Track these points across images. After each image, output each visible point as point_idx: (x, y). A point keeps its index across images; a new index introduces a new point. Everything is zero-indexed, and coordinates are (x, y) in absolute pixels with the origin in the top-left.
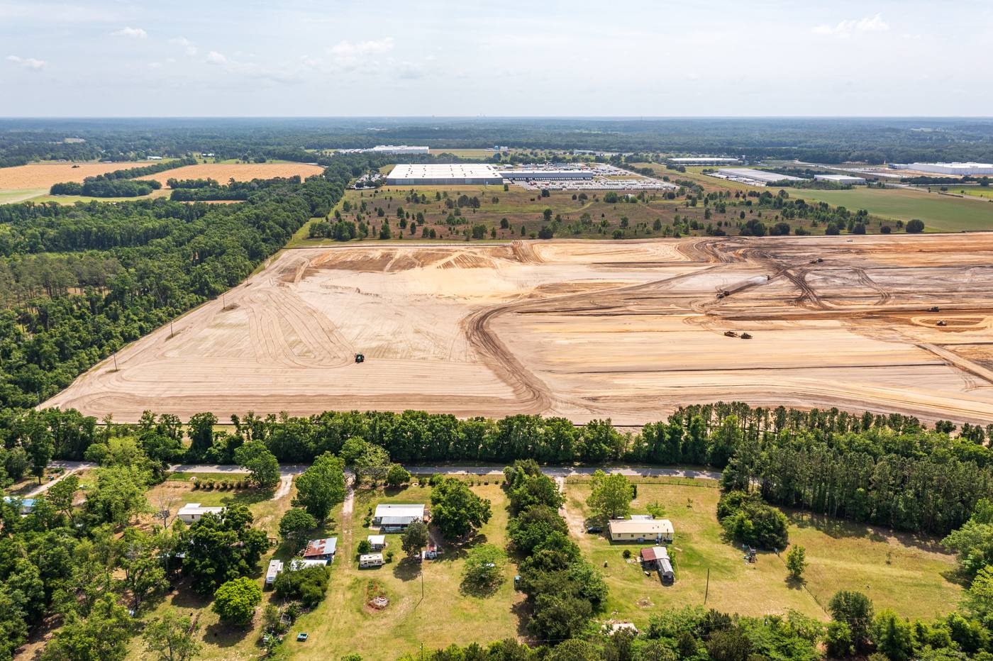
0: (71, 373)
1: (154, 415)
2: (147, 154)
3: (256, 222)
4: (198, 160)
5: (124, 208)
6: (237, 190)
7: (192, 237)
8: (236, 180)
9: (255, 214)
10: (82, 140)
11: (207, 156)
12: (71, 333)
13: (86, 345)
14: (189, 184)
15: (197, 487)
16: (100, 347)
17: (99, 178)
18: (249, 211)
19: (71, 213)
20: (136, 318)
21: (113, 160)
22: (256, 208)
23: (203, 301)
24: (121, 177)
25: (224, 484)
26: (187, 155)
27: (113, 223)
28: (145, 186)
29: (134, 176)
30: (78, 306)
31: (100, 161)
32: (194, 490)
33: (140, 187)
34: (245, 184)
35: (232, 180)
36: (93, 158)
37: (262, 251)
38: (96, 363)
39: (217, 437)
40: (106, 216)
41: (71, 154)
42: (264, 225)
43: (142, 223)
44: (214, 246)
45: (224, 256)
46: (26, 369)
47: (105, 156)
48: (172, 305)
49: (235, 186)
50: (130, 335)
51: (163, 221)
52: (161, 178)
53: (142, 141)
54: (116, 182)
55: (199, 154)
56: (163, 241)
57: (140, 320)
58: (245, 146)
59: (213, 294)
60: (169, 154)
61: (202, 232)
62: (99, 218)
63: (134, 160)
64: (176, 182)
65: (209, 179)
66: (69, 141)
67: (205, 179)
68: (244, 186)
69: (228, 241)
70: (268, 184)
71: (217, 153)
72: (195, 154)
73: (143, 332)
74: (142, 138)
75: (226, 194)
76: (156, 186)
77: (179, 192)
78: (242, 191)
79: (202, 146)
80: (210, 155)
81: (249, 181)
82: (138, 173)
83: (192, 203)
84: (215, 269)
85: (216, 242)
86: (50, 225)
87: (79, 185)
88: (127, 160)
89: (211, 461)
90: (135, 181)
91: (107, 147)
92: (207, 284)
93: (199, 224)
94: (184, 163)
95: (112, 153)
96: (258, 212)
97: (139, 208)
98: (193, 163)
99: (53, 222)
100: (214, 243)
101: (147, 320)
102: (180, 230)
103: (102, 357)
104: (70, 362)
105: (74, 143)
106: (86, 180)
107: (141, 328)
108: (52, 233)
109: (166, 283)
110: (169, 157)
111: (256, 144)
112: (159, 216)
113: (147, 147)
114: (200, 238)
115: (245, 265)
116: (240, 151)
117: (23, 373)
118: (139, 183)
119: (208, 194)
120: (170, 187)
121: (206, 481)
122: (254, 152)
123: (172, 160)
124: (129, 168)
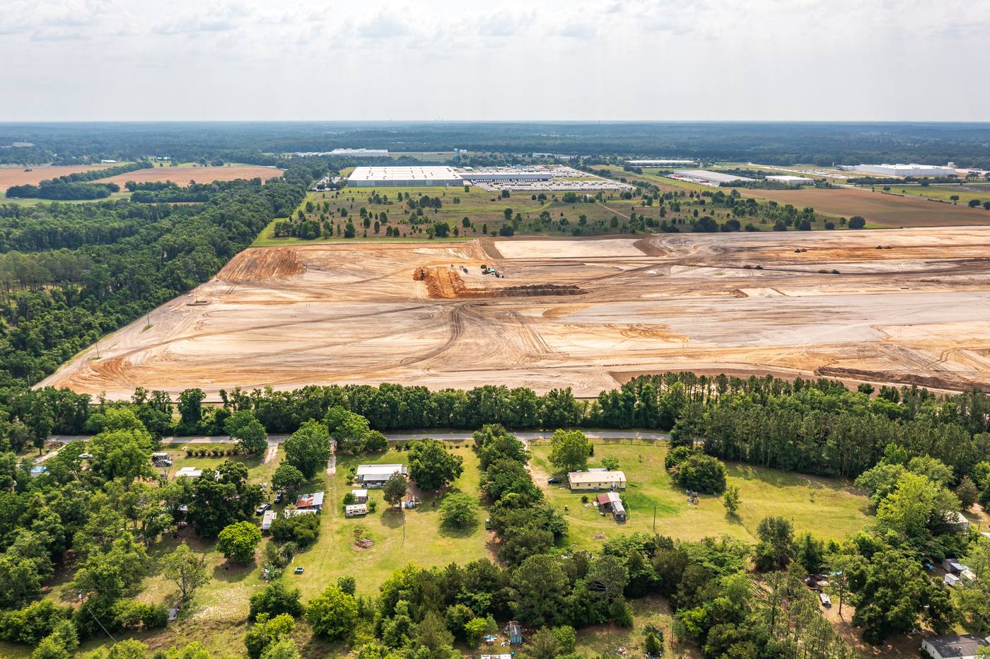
0: (55, 360)
1: (146, 391)
2: (101, 158)
3: (221, 220)
4: (154, 164)
5: (86, 209)
6: (199, 192)
7: (159, 236)
8: (197, 183)
9: (221, 214)
10: (30, 145)
11: (162, 160)
12: (54, 323)
13: (68, 335)
14: (148, 187)
15: (190, 454)
16: (81, 337)
17: (55, 181)
18: (213, 210)
19: (34, 214)
20: (112, 311)
21: (65, 163)
22: (220, 208)
23: (176, 296)
24: (77, 180)
25: (214, 452)
26: (142, 159)
27: (78, 223)
28: (104, 189)
29: (90, 179)
30: (55, 299)
31: (52, 165)
32: (187, 458)
33: (99, 189)
34: (206, 185)
35: (193, 182)
36: (46, 162)
37: (229, 249)
38: (77, 351)
39: (204, 412)
40: (70, 217)
41: (22, 158)
42: (230, 224)
43: (107, 224)
44: (183, 244)
45: (193, 253)
46: (15, 355)
47: (58, 160)
48: (146, 299)
49: (196, 188)
50: (108, 326)
51: (128, 222)
52: (120, 181)
53: (94, 145)
54: (74, 185)
55: (153, 158)
56: (132, 239)
57: (117, 312)
58: (201, 149)
59: (185, 289)
60: (123, 157)
61: (169, 231)
62: (63, 218)
63: (88, 163)
64: (135, 184)
65: (168, 182)
66: (17, 145)
67: (164, 181)
68: (205, 187)
69: (196, 239)
70: (229, 185)
71: (172, 156)
72: (150, 158)
73: (121, 324)
74: (94, 142)
75: (186, 195)
76: (114, 189)
77: (139, 194)
78: (203, 193)
79: (157, 150)
80: (166, 158)
81: (210, 183)
82: (95, 176)
83: (155, 205)
84: (185, 264)
85: (185, 240)
86: (15, 226)
87: (35, 187)
88: (81, 164)
89: (201, 433)
90: (93, 184)
91: (58, 151)
92: (179, 279)
93: (165, 223)
94: (140, 167)
95: (64, 156)
96: (223, 211)
97: (102, 209)
98: (149, 166)
99: (17, 223)
100: (183, 241)
101: (124, 312)
102: (147, 229)
103: (84, 346)
104: (55, 350)
105: (24, 147)
106: (41, 184)
107: (118, 320)
108: (17, 233)
109: (140, 277)
110: (123, 160)
111: (212, 147)
112: (122, 217)
113: (100, 150)
114: (168, 236)
115: (214, 262)
116: (196, 154)
117: (12, 358)
118: (97, 185)
119: (169, 196)
120: (128, 190)
121: (198, 450)
122: (211, 156)
123: (127, 163)
124: (85, 171)
